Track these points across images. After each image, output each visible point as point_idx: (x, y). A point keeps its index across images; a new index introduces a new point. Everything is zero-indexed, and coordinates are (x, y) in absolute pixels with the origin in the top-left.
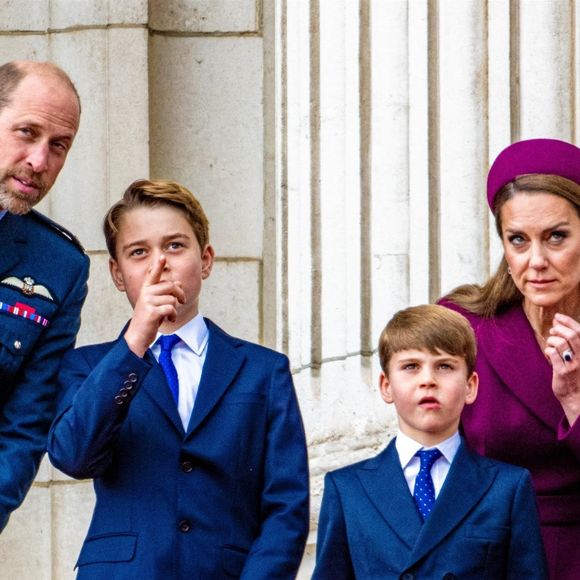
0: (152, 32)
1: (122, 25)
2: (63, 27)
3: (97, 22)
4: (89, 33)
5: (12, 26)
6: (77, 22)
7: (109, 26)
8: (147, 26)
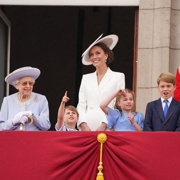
0: (170, 48)
1: (165, 47)
2: (155, 47)
3: (161, 46)
4: (159, 48)
5: (146, 47)
6: (157, 46)
7: (163, 47)
8: (169, 47)
